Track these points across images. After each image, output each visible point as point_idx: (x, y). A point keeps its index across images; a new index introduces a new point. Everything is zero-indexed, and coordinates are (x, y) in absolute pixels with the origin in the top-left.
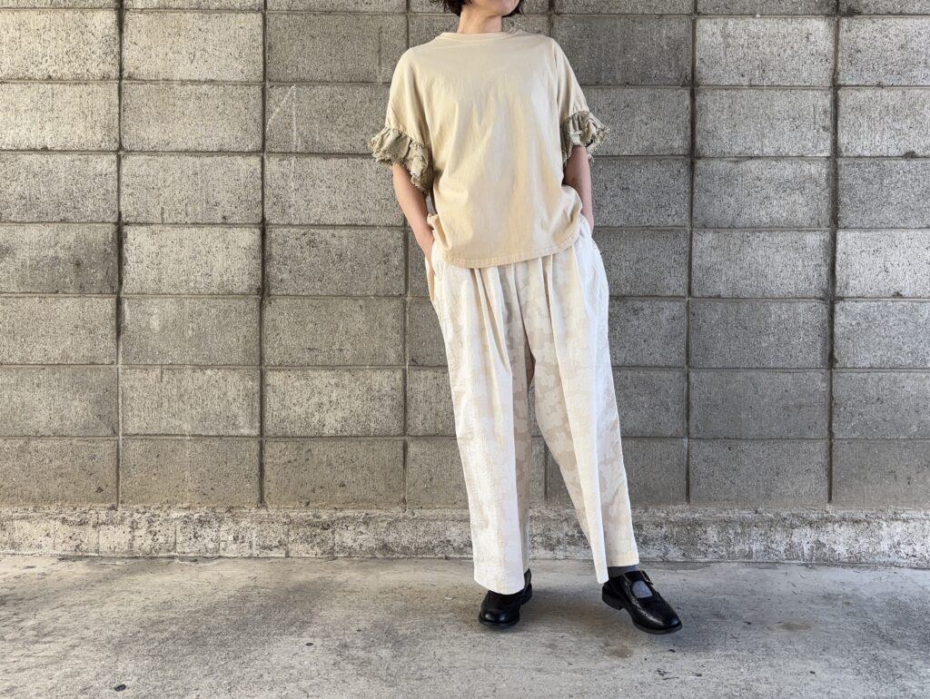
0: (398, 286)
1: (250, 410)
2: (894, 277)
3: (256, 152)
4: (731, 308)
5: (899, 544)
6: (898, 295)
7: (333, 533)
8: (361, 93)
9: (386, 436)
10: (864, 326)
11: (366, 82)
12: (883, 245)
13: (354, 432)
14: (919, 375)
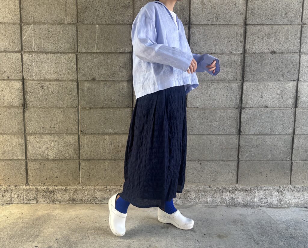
0: (75, 104)
1: (21, 150)
2: (265, 100)
3: (19, 51)
4: (202, 112)
5: (262, 198)
6: (266, 107)
7: (54, 194)
8: (59, 28)
9: (73, 159)
10: (252, 118)
11: (61, 24)
12: (261, 87)
13: (60, 158)
14: (272, 137)
